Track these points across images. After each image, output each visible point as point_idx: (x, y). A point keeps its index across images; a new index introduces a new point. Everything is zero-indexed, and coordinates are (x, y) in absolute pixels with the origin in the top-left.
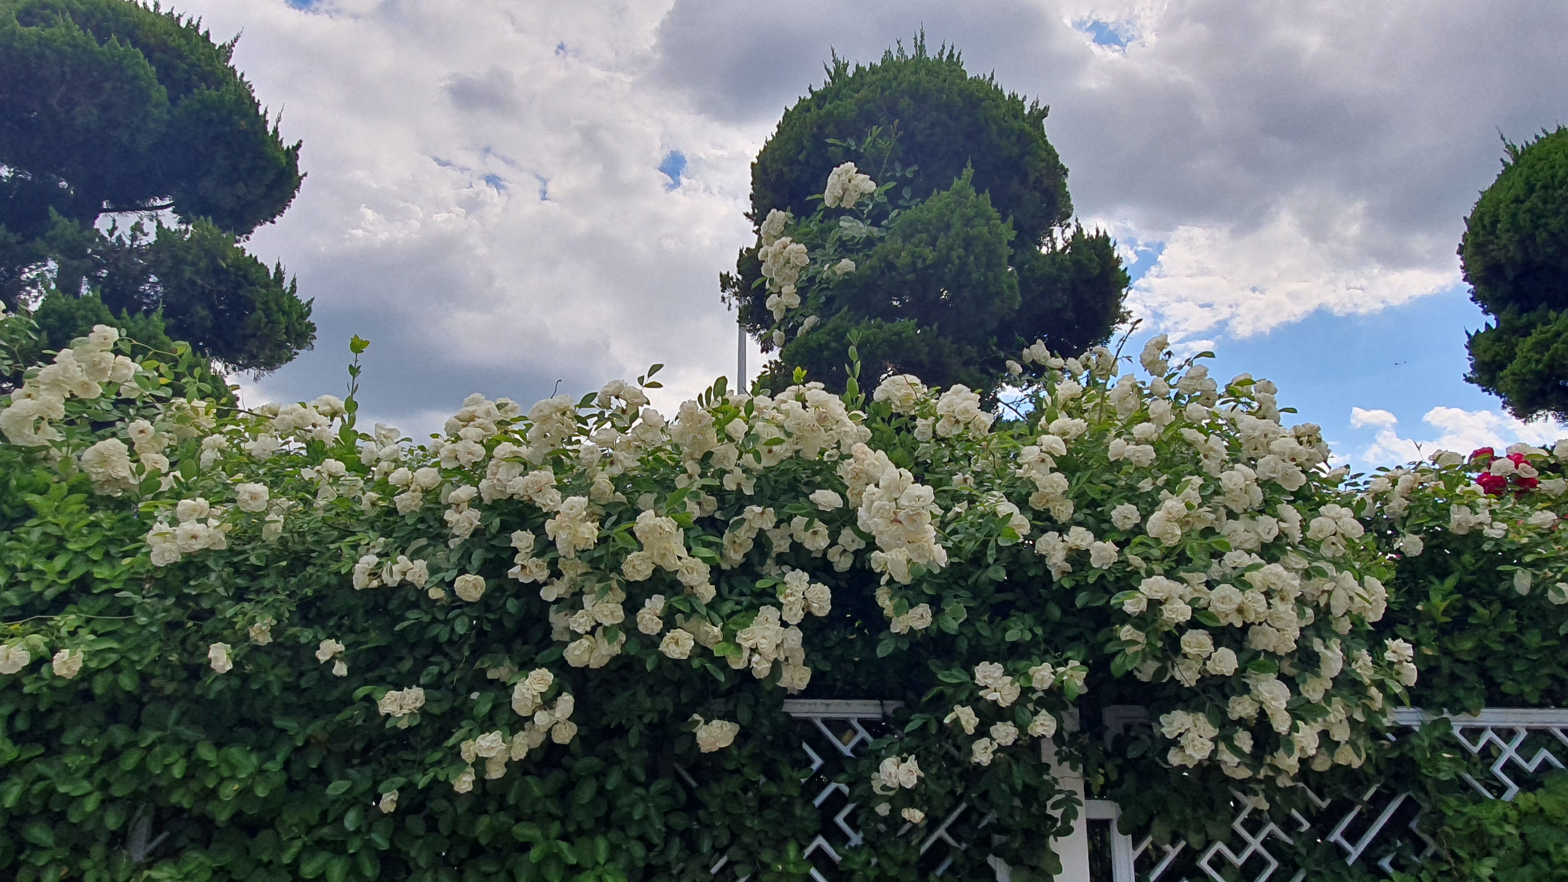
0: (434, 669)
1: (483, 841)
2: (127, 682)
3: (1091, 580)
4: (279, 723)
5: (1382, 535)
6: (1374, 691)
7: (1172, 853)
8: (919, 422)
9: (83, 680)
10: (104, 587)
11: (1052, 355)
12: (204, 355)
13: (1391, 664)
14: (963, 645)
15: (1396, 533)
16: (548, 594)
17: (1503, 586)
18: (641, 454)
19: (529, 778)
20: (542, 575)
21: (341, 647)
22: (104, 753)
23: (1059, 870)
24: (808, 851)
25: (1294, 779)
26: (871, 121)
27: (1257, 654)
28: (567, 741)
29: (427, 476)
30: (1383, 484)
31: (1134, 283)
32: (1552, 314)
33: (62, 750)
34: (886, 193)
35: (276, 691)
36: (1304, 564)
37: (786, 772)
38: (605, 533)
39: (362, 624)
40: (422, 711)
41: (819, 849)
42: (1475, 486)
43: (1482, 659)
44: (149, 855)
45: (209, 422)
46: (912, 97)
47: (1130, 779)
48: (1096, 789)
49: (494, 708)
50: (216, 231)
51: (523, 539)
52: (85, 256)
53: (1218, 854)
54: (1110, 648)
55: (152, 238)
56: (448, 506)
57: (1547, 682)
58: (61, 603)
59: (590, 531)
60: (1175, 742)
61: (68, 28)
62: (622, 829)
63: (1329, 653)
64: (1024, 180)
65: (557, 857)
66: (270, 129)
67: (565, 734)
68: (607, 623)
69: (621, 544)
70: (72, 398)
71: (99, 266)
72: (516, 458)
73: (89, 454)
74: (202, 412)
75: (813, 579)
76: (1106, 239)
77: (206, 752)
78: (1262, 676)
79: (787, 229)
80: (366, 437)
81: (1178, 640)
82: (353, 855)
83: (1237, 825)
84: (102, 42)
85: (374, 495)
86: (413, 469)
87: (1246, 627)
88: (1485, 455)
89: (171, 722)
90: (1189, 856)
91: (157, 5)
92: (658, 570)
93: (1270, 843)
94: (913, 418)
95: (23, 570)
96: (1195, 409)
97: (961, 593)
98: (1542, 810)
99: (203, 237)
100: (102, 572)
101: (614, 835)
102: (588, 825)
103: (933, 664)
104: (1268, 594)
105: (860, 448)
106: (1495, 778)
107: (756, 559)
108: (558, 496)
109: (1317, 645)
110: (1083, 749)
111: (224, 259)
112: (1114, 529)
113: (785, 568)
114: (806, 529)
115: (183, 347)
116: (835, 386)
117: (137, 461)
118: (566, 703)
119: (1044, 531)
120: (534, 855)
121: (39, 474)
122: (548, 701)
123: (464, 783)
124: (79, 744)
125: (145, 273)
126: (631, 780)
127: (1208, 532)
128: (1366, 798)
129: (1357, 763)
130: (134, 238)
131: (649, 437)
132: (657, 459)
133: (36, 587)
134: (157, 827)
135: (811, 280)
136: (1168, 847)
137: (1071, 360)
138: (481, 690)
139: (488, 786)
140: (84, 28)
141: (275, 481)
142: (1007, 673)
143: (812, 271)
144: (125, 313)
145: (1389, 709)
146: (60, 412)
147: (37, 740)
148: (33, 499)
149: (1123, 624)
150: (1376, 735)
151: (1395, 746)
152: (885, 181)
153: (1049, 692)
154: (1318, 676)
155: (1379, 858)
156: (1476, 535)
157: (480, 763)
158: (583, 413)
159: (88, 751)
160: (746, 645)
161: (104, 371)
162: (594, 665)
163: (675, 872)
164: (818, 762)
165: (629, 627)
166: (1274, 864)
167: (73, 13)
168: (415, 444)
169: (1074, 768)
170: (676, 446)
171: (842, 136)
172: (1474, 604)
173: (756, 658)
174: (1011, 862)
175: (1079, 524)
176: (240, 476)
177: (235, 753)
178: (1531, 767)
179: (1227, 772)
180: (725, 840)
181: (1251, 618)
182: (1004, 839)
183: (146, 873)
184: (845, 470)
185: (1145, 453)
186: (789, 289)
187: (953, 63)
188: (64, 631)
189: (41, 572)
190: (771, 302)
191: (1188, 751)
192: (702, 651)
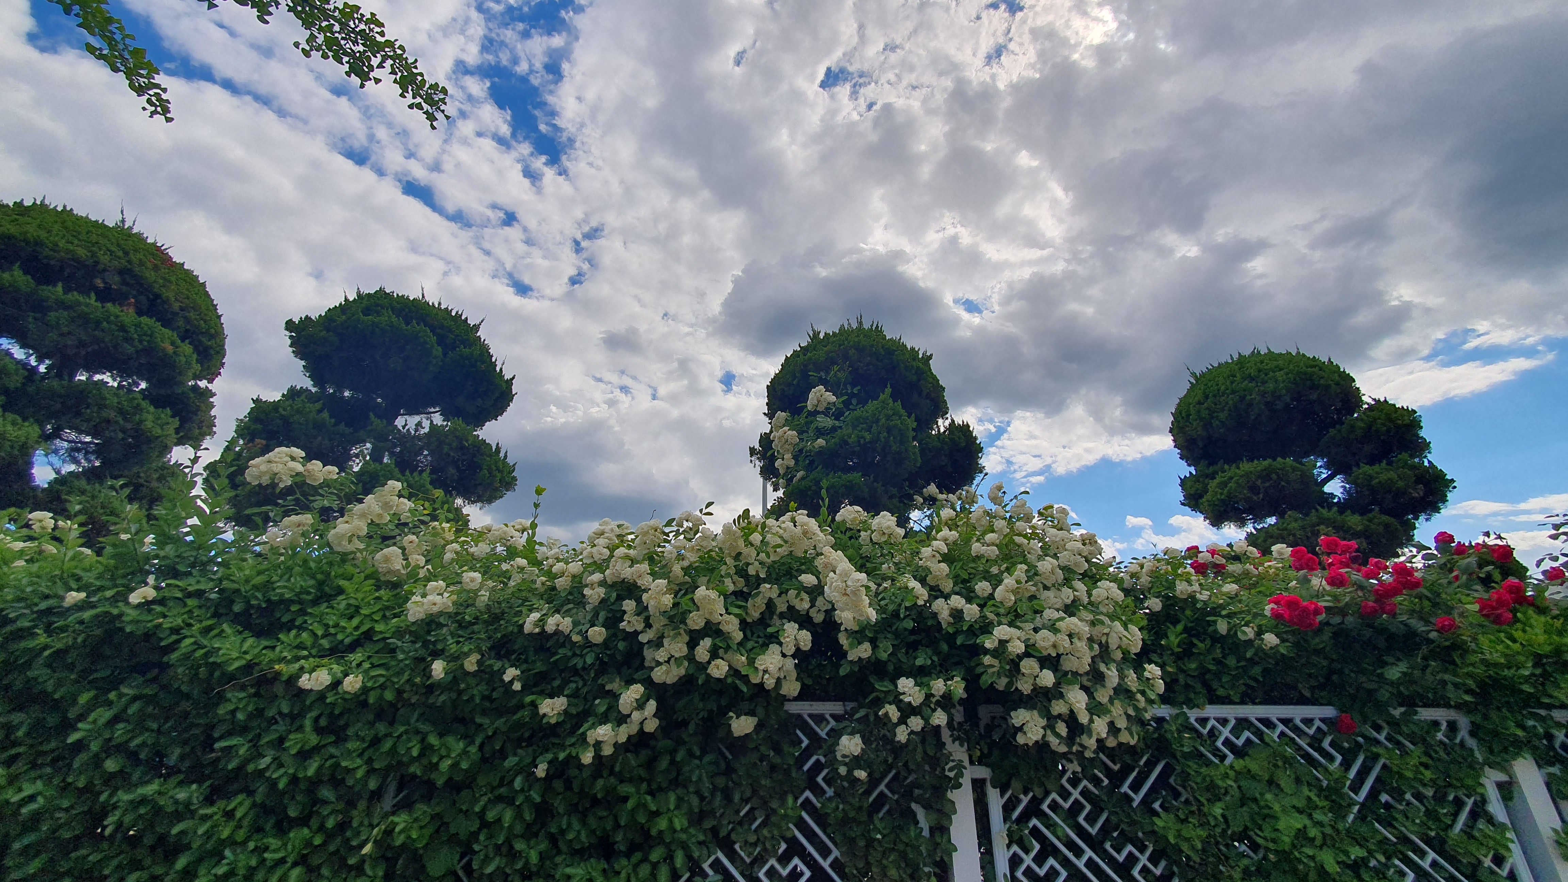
0: (573, 685)
1: (599, 796)
2: (389, 695)
3: (965, 628)
4: (478, 720)
5: (1137, 599)
6: (1139, 696)
7: (1025, 800)
8: (862, 533)
9: (362, 694)
10: (380, 636)
11: (941, 493)
12: (451, 495)
13: (1148, 679)
14: (891, 668)
15: (1146, 597)
16: (643, 638)
17: (1211, 629)
18: (700, 554)
19: (629, 755)
20: (640, 627)
21: (518, 672)
22: (371, 741)
23: (955, 812)
24: (800, 801)
25: (1094, 752)
26: (834, 363)
27: (1066, 673)
28: (652, 730)
29: (575, 567)
30: (1135, 568)
31: (985, 451)
32: (1226, 467)
33: (346, 739)
34: (843, 402)
35: (478, 701)
36: (1090, 617)
37: (786, 748)
38: (677, 600)
39: (532, 658)
40: (565, 712)
41: (807, 799)
42: (1189, 569)
43: (1203, 674)
44: (394, 806)
45: (450, 536)
46: (856, 349)
47: (996, 752)
48: (974, 758)
49: (608, 709)
50: (464, 425)
51: (629, 605)
52: (387, 440)
53: (1053, 801)
54: (979, 670)
55: (427, 430)
56: (586, 586)
57: (1244, 688)
58: (353, 647)
59: (668, 600)
60: (1020, 729)
61: (389, 317)
62: (686, 787)
63: (1109, 672)
64: (920, 394)
65: (645, 806)
66: (498, 369)
67: (651, 726)
68: (677, 655)
69: (686, 608)
70: (372, 523)
71: (395, 446)
72: (627, 557)
73: (379, 556)
74: (447, 530)
75: (801, 628)
76: (968, 426)
77: (433, 740)
78: (1070, 687)
79: (787, 423)
80: (541, 544)
81: (1018, 665)
82: (518, 806)
83: (1064, 781)
84: (407, 325)
85: (544, 579)
86: (567, 563)
87: (1059, 656)
88: (1193, 551)
89: (413, 721)
90: (1036, 803)
91: (440, 304)
92: (708, 623)
93: (1085, 793)
94: (859, 531)
95: (334, 627)
96: (1020, 525)
97: (889, 636)
98: (1249, 771)
99: (456, 429)
100: (379, 627)
101: (679, 791)
102: (664, 785)
103: (872, 679)
104: (1070, 636)
105: (828, 550)
106: (1218, 749)
107: (767, 616)
108: (651, 579)
109: (1102, 667)
110: (966, 732)
111: (467, 441)
112: (977, 597)
113: (785, 621)
114: (796, 597)
115: (439, 493)
116: (813, 513)
117: (407, 559)
118: (652, 706)
119: (936, 598)
120: (630, 804)
121: (349, 568)
122: (640, 705)
123: (587, 758)
124: (357, 735)
125: (422, 449)
126: (691, 754)
127: (1033, 597)
128: (1142, 763)
129: (1132, 743)
130: (416, 430)
131: (704, 543)
132: (710, 557)
133: (340, 637)
134: (399, 790)
135: (801, 451)
136: (1022, 796)
137: (951, 495)
138: (601, 698)
139: (604, 760)
140: (398, 316)
141: (486, 572)
142: (916, 684)
143: (801, 446)
144: (407, 473)
145: (1149, 708)
146: (365, 531)
147: (332, 732)
148: (342, 583)
149: (985, 654)
150: (1142, 723)
151: (1156, 729)
152: (842, 395)
153: (943, 697)
154: (1104, 686)
155: (1153, 802)
156: (1192, 597)
157: (598, 745)
158: (667, 530)
159: (363, 740)
160: (761, 668)
161: (392, 507)
162: (669, 682)
163: (718, 814)
164: (806, 742)
165: (690, 658)
166: (1088, 807)
167: (393, 309)
168: (570, 548)
169: (962, 745)
170: (720, 549)
171: (817, 370)
172: (1195, 641)
173: (766, 676)
174: (924, 807)
175: (957, 594)
176: (465, 568)
177: (450, 740)
178: (1240, 742)
179: (1053, 748)
180: (748, 794)
181: (1061, 651)
182: (921, 792)
183: (391, 818)
184: (819, 562)
185: (992, 551)
186: (788, 456)
187: (878, 331)
188: (354, 664)
189: (345, 628)
190: (778, 463)
191: (1029, 735)
192: (734, 672)
